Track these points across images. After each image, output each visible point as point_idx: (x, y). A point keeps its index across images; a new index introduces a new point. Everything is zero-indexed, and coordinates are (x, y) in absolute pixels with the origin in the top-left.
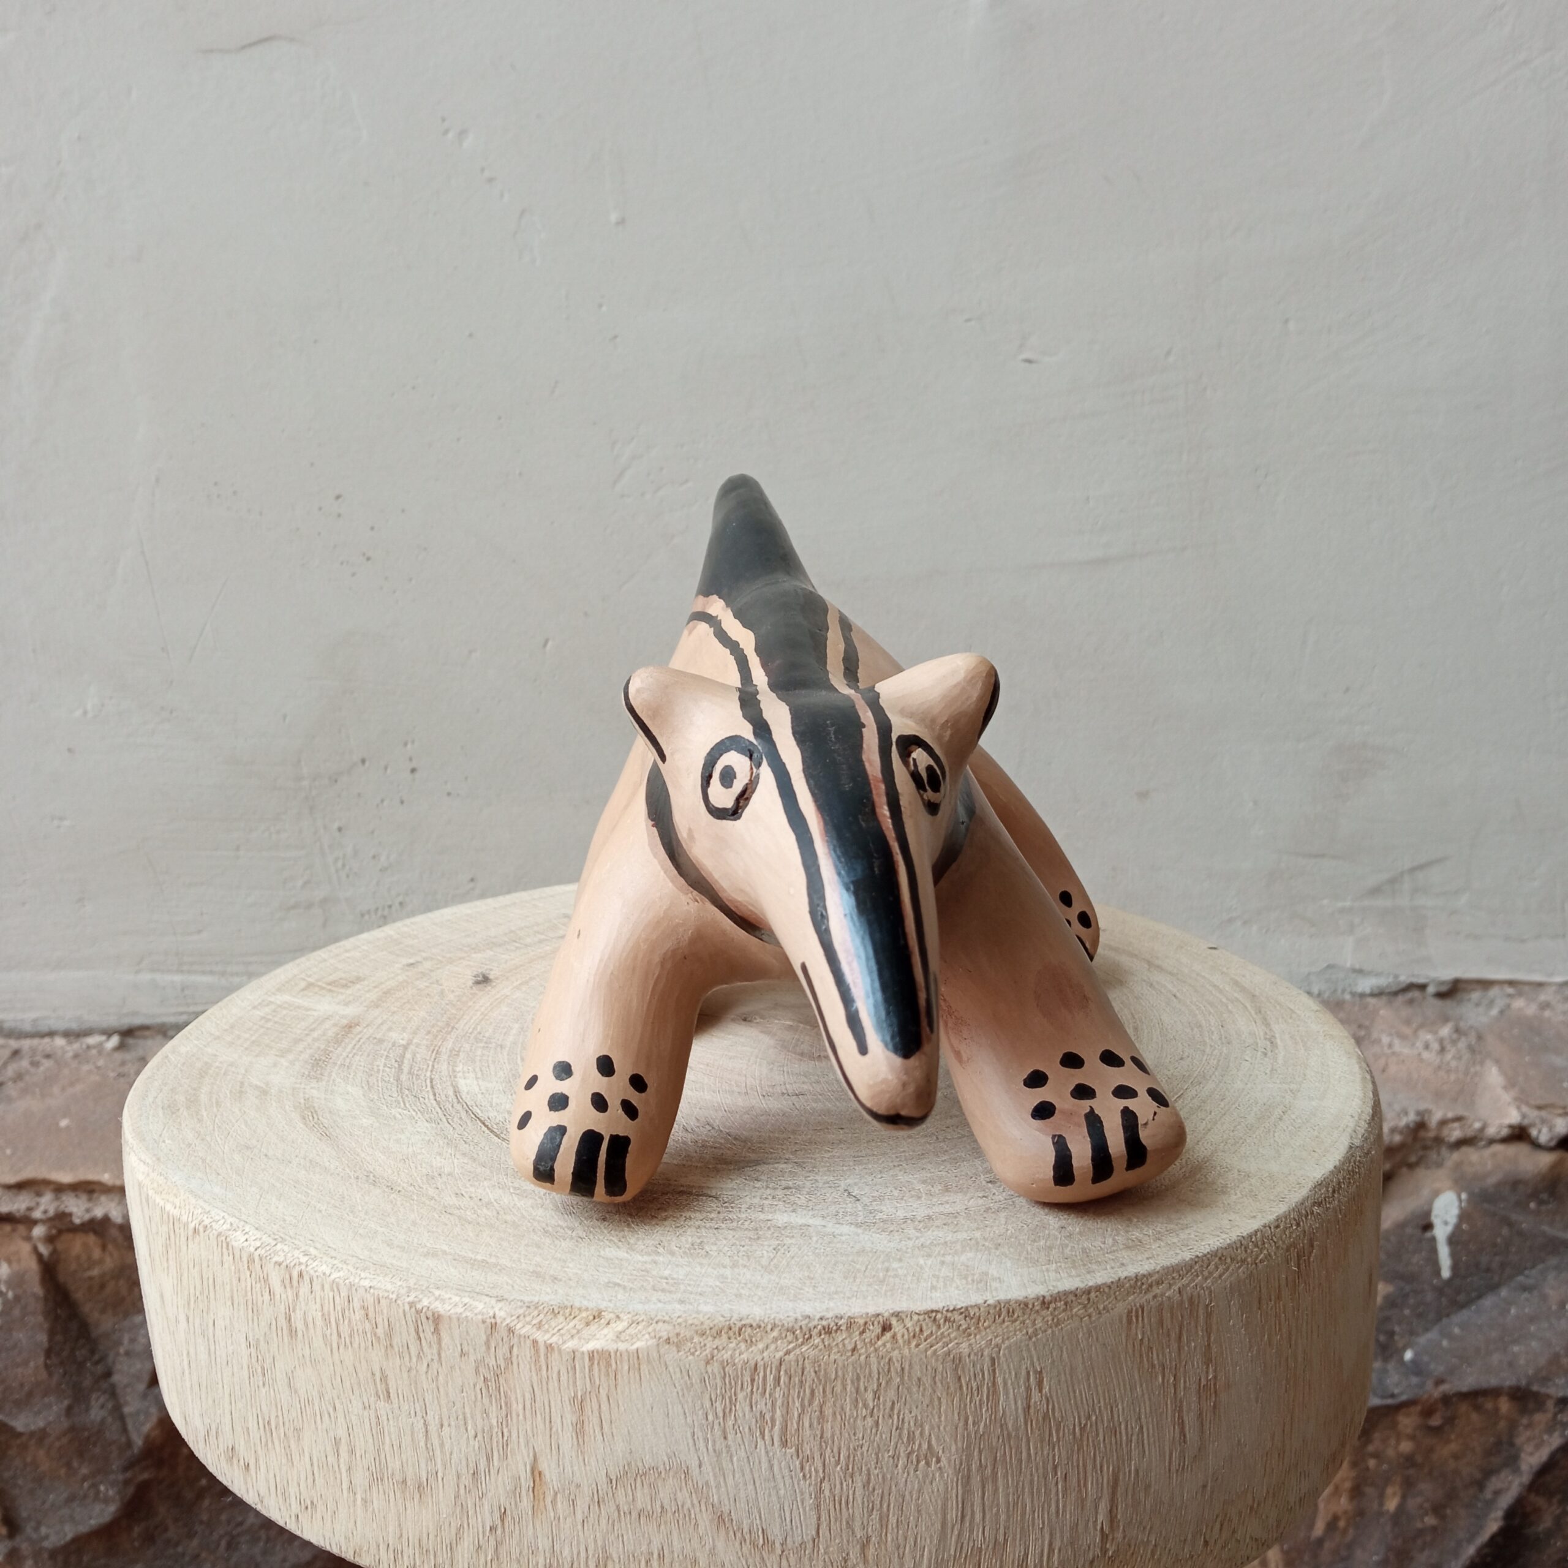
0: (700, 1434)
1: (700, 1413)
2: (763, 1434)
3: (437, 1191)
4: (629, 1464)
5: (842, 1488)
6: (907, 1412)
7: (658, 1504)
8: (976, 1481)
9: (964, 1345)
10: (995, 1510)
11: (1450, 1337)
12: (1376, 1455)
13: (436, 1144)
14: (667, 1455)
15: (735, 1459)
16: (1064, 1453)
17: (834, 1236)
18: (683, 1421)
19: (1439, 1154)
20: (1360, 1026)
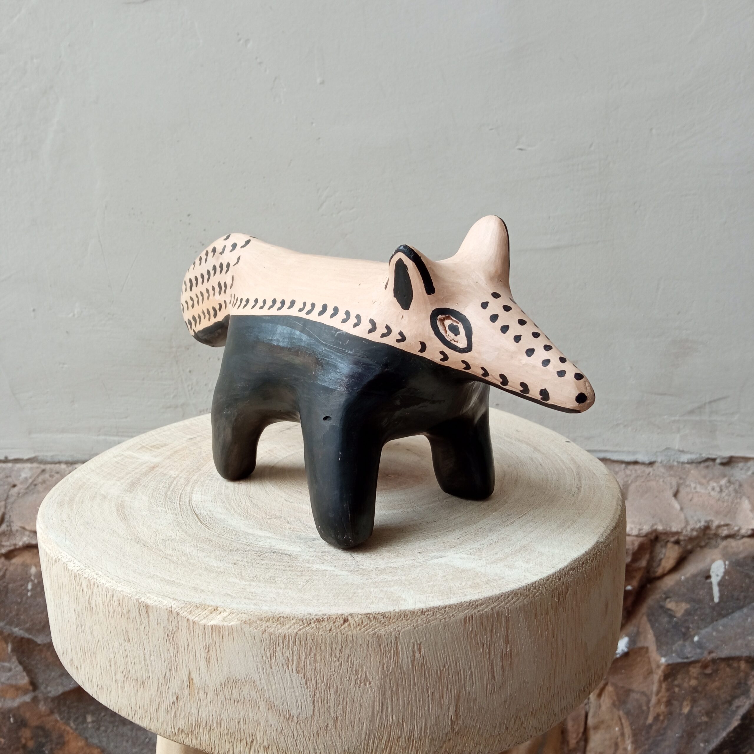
0: (260, 665)
1: (260, 656)
2: (288, 667)
3: (164, 547)
4: (229, 678)
5: (325, 693)
6: (355, 660)
7: (242, 696)
8: (388, 693)
9: (382, 630)
10: (398, 707)
11: (718, 631)
12: (679, 686)
13: (172, 525)
14: (246, 674)
15: (276, 678)
16: (432, 683)
17: (337, 576)
18: (252, 659)
19: (716, 542)
20: (680, 478)
